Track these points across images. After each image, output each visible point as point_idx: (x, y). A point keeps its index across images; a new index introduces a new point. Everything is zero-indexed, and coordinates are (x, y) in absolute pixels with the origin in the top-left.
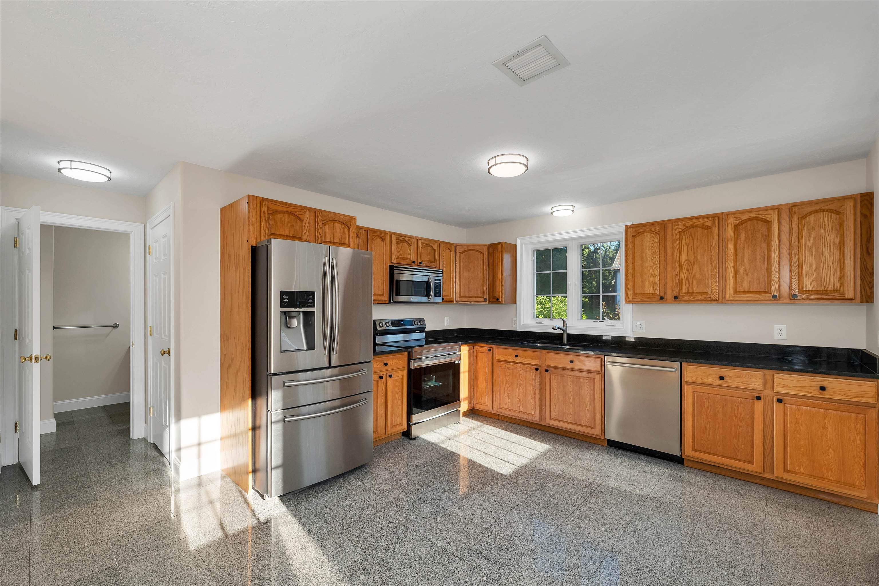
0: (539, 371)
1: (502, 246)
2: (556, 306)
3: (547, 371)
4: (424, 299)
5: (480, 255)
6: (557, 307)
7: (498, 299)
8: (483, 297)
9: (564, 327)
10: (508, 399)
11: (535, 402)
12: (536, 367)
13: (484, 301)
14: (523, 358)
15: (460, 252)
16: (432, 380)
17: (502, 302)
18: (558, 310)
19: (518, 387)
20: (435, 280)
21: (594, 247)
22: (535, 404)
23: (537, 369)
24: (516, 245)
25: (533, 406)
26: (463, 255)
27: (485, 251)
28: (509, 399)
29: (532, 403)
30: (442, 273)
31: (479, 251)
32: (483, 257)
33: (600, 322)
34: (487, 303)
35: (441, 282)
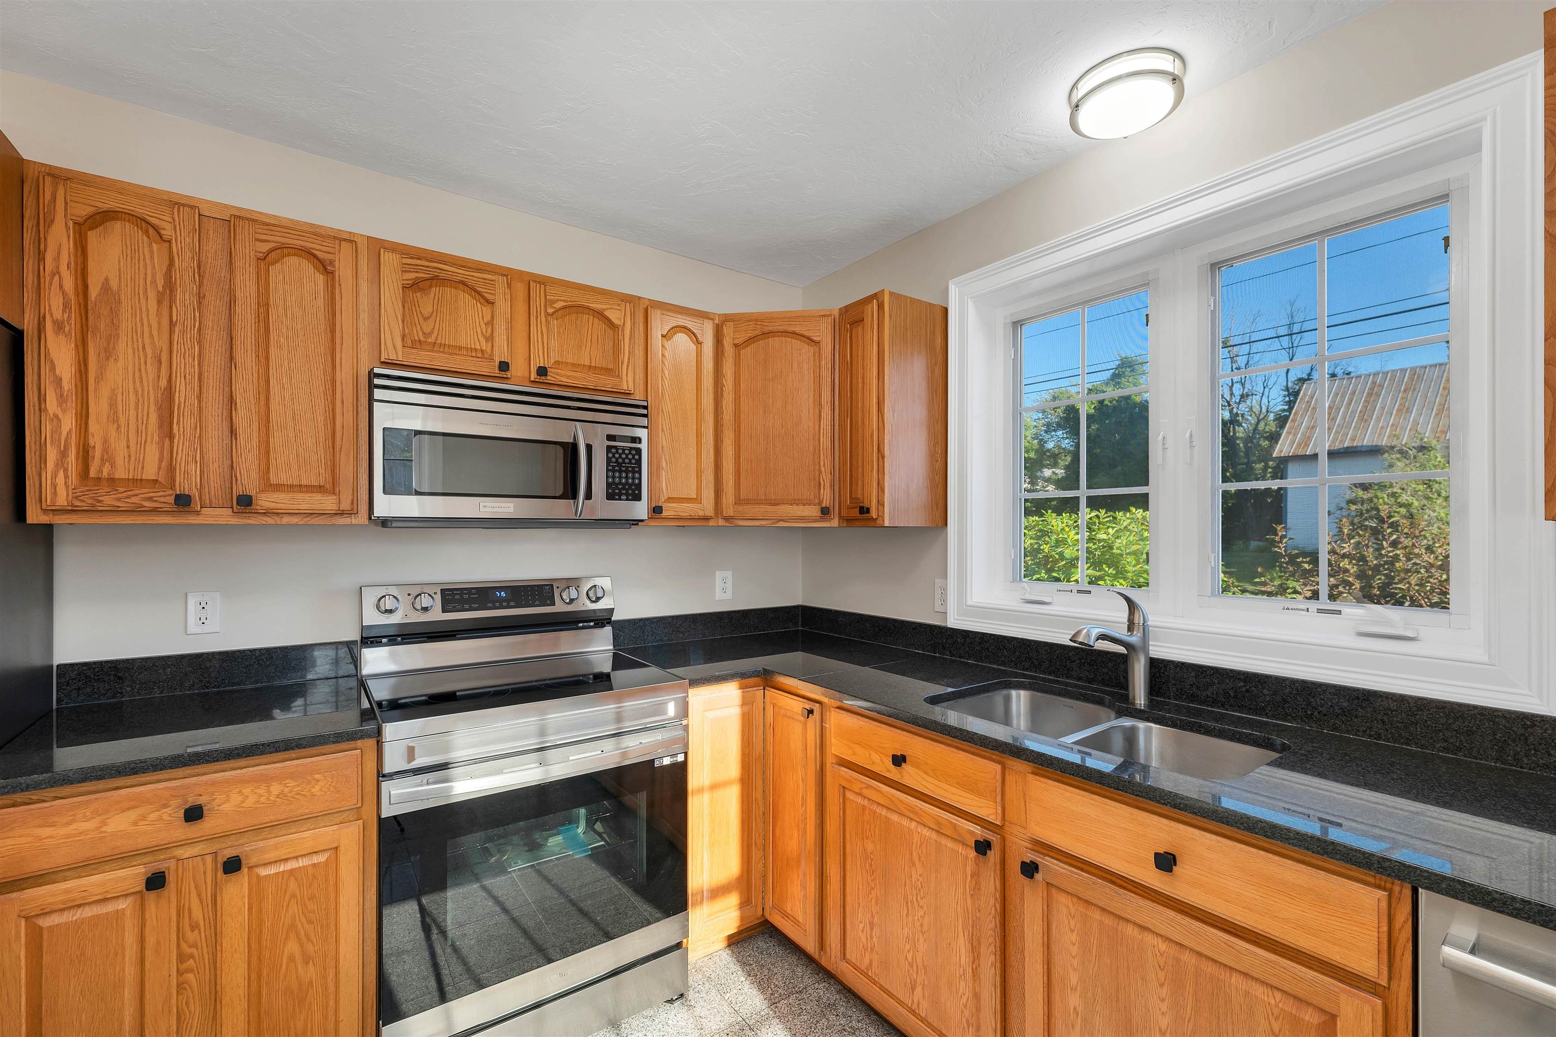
0: (993, 855)
1: (881, 306)
2: (1129, 536)
3: (1030, 869)
4: (560, 508)
5: (806, 350)
6: (1131, 538)
7: (864, 510)
8: (817, 501)
9: (1131, 627)
10: (872, 937)
11: (977, 996)
12: (978, 832)
13: (822, 519)
14: (926, 773)
15: (737, 342)
16: (576, 821)
17: (879, 522)
18: (1134, 548)
19: (906, 898)
20: (610, 438)
21: (1231, 411)
22: (978, 1010)
23: (982, 847)
24: (946, 311)
25: (967, 1013)
26: (747, 352)
27: (824, 334)
28: (875, 939)
29: (964, 999)
30: (645, 412)
31: (802, 336)
32: (819, 355)
33: (1320, 611)
34: (835, 523)
35: (644, 446)
